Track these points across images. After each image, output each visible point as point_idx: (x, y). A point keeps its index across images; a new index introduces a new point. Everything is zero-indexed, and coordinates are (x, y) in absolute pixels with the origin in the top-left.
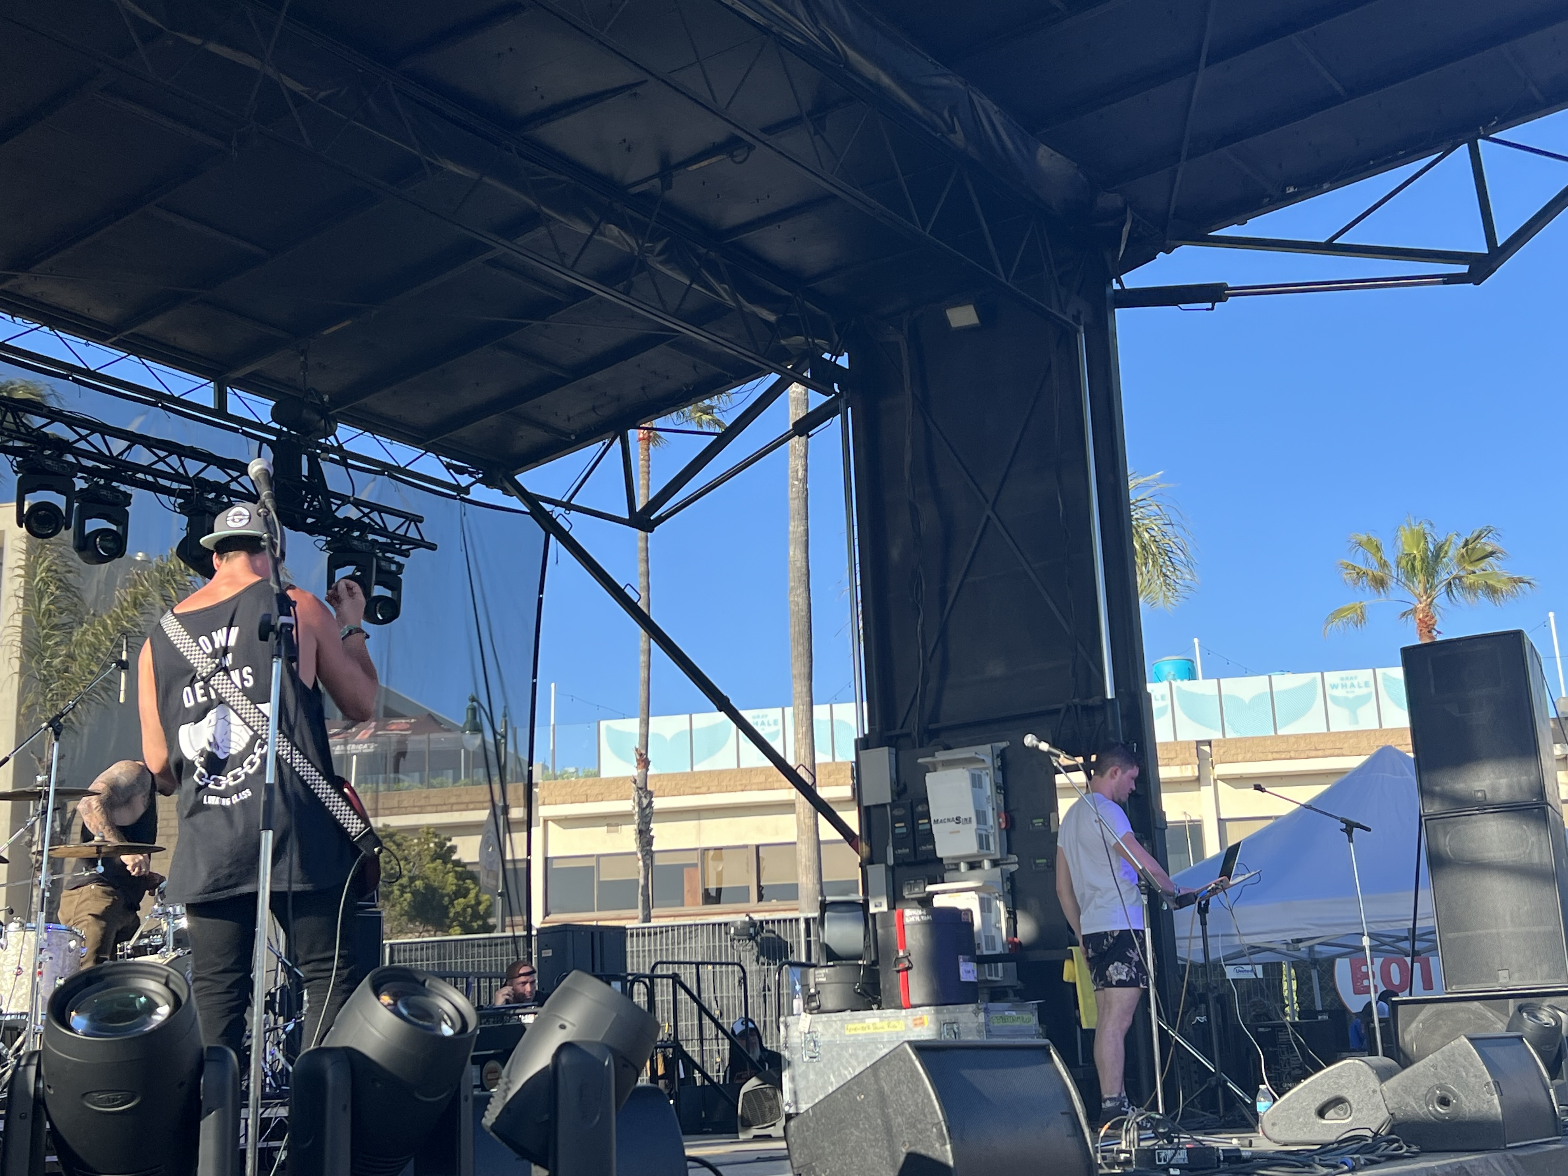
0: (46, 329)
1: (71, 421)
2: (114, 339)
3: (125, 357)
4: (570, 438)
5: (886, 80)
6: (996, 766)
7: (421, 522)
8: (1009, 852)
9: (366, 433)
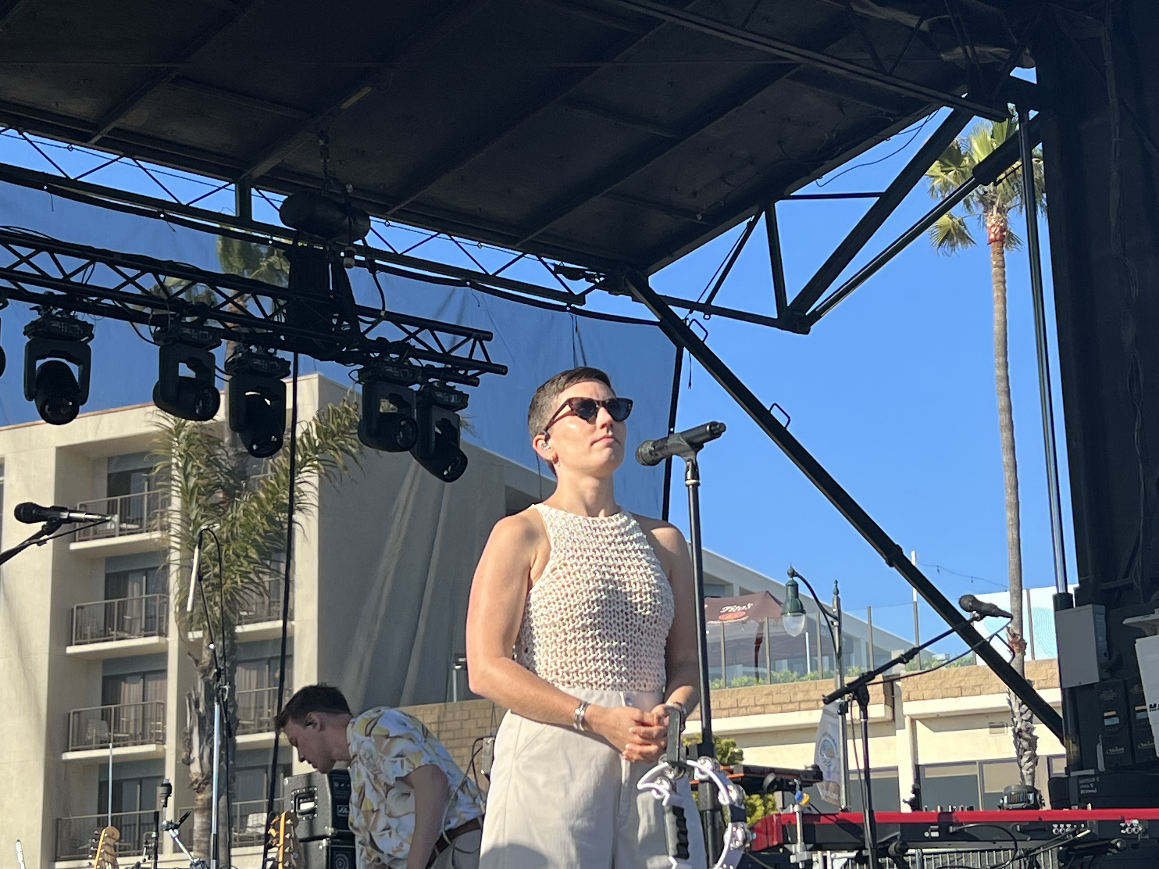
0: (12, 132)
2: (98, 137)
3: (116, 160)
4: (696, 218)
7: (490, 339)
9: (442, 235)
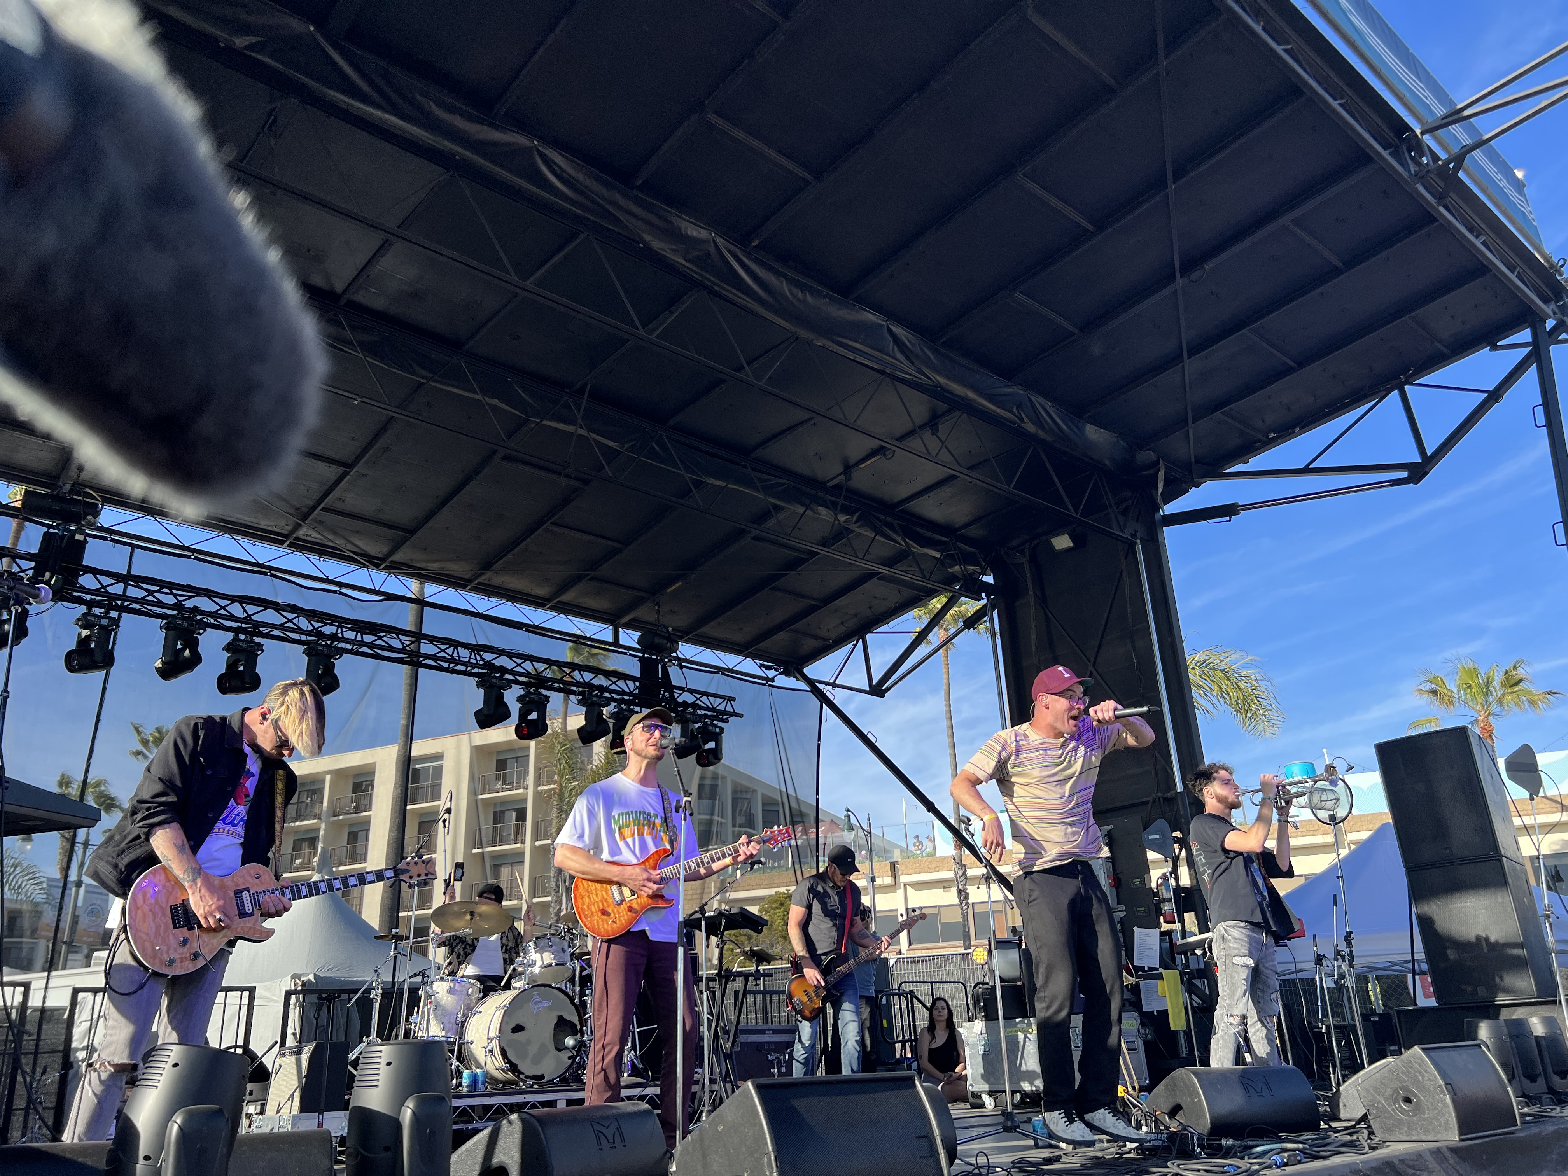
0: (509, 603)
1: (511, 655)
2: (549, 605)
3: (557, 615)
4: (830, 642)
5: (971, 395)
7: (734, 701)
8: (1118, 903)
9: (707, 650)
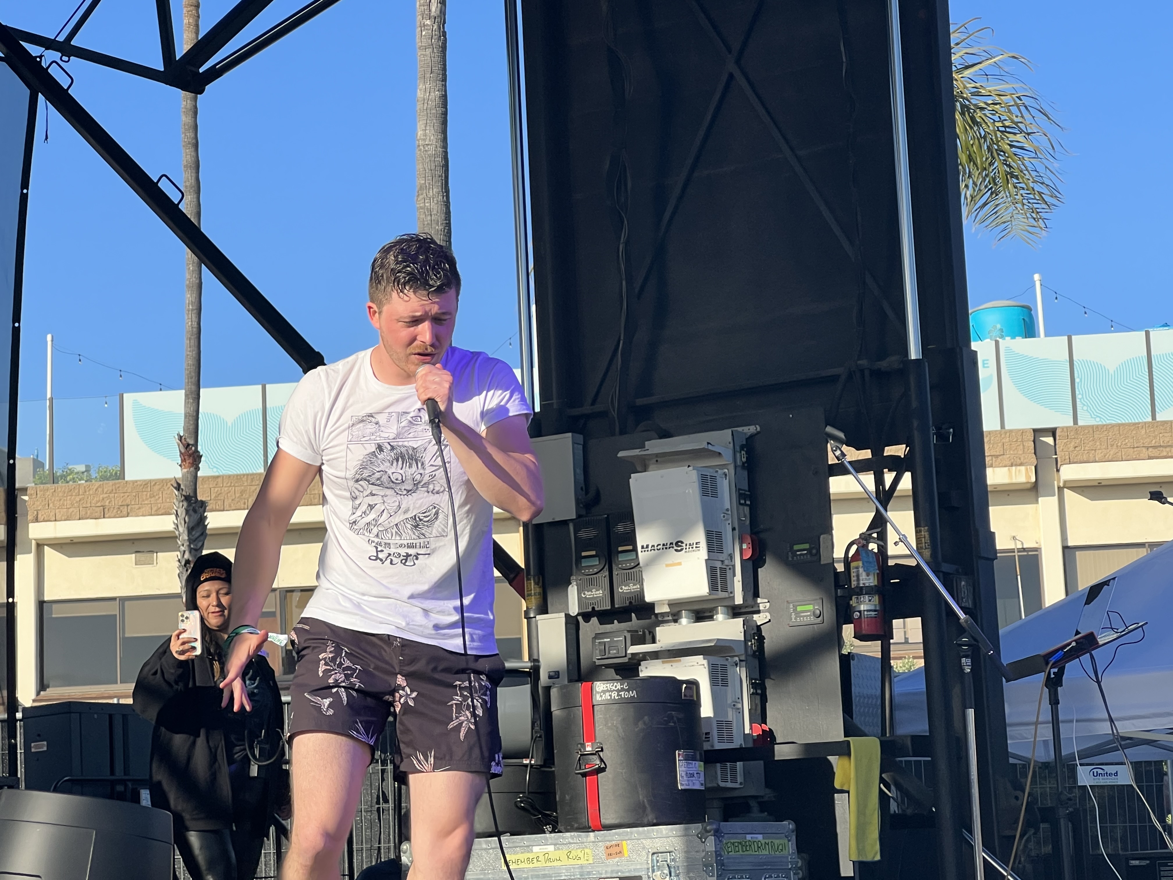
6: (739, 463)
